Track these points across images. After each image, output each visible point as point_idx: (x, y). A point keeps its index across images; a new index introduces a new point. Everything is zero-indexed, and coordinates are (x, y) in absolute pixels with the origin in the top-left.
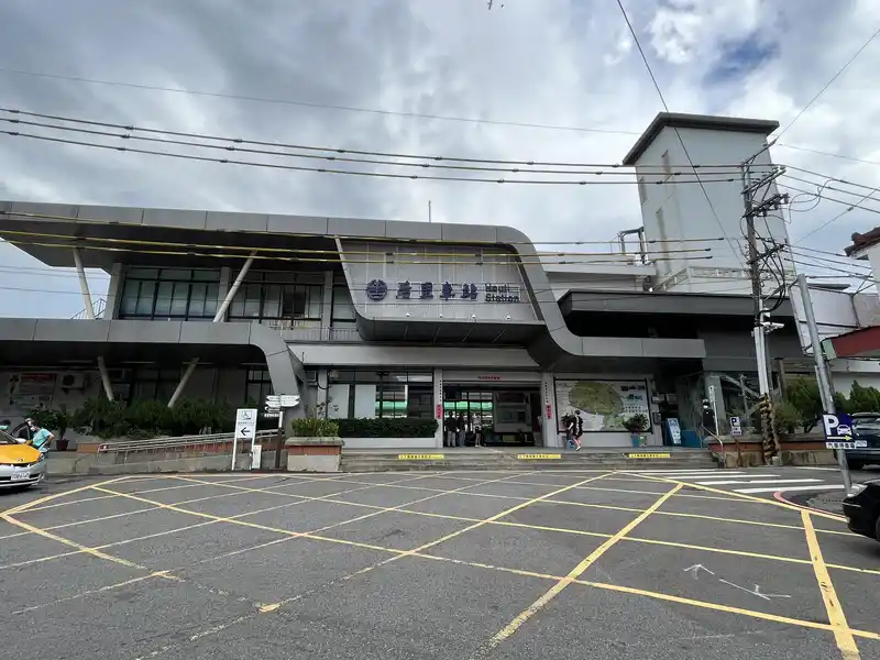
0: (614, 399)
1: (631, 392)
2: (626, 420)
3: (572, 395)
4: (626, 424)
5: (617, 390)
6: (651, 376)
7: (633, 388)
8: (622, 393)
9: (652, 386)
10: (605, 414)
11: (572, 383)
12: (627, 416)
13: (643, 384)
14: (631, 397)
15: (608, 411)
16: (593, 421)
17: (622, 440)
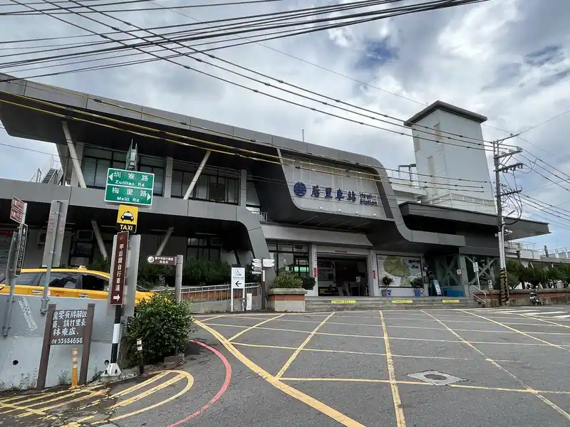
0: (405, 268)
1: (413, 263)
2: (411, 280)
3: (385, 264)
4: (412, 283)
5: (407, 263)
6: (421, 255)
7: (414, 261)
8: (409, 264)
9: (423, 261)
10: (402, 277)
11: (385, 257)
12: (412, 278)
13: (418, 259)
14: (413, 267)
15: (402, 274)
16: (397, 281)
17: (410, 292)
